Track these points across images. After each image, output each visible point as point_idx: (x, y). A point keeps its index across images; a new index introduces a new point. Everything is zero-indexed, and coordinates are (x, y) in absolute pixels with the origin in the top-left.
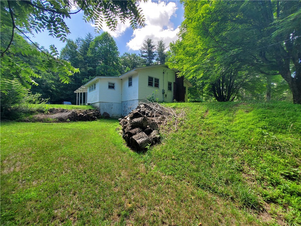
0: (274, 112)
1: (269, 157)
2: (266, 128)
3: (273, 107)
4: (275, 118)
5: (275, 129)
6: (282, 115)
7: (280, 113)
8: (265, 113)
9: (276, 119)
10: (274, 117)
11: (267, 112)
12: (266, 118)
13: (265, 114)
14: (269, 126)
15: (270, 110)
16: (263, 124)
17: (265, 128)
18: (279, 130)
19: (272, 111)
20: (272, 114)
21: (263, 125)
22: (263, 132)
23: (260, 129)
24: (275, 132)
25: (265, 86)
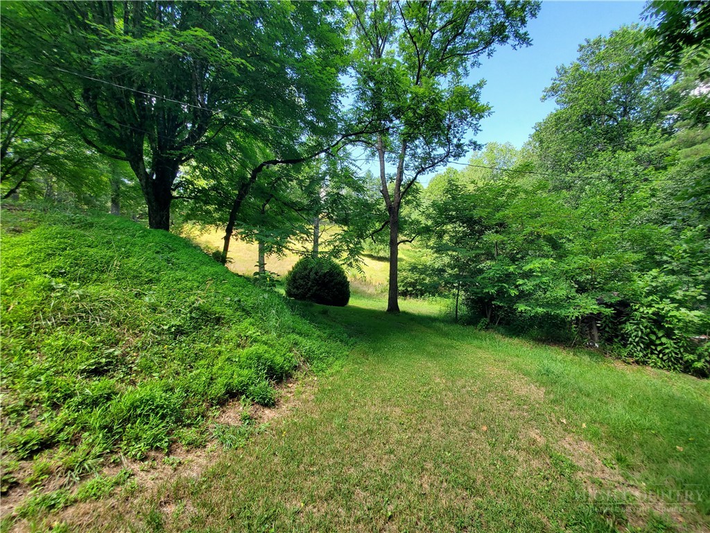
0: (91, 235)
1: (56, 343)
2: (65, 273)
3: (91, 225)
4: (89, 249)
5: (85, 273)
6: (107, 242)
7: (102, 238)
8: (69, 238)
9: (92, 251)
10: (89, 246)
11: (73, 235)
12: (68, 249)
13: (66, 240)
14: (71, 267)
15: (82, 232)
16: (57, 264)
17: (62, 273)
18: (95, 276)
19: (87, 234)
20: (86, 240)
21: (58, 267)
22: (53, 284)
23: (45, 277)
24: (84, 280)
25: (105, 179)
